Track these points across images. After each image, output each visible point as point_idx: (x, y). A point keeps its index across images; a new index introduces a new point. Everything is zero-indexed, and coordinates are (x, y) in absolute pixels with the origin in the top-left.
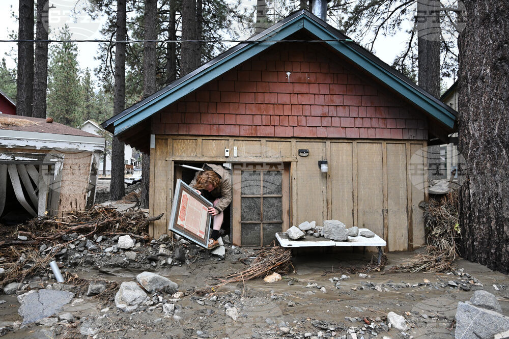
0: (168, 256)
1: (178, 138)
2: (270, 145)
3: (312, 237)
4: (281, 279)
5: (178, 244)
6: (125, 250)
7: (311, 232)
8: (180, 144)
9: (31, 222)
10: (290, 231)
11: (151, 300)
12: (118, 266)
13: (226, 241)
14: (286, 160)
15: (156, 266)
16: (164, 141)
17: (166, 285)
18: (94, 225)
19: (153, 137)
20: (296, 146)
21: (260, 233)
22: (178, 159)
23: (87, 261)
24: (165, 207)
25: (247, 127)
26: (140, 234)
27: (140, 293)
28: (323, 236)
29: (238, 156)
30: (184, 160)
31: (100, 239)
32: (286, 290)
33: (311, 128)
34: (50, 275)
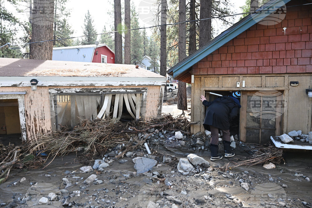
0: (202, 145)
1: (207, 76)
2: (269, 79)
3: (298, 142)
4: (275, 167)
5: (208, 139)
6: (179, 140)
7: (298, 138)
8: (208, 80)
9: (133, 122)
10: (282, 137)
11: (196, 170)
12: (176, 148)
13: (236, 138)
14: (281, 89)
15: (196, 150)
16: (199, 78)
17: (203, 162)
18: (162, 125)
19: (193, 76)
20: (288, 79)
21: (259, 136)
22: (207, 89)
23: (161, 144)
24: (200, 117)
25: (253, 67)
26: (186, 131)
27: (189, 166)
28: (308, 142)
29: (245, 87)
30: (211, 89)
31: (165, 132)
32: (280, 176)
33: (301, 66)
34: (144, 149)
